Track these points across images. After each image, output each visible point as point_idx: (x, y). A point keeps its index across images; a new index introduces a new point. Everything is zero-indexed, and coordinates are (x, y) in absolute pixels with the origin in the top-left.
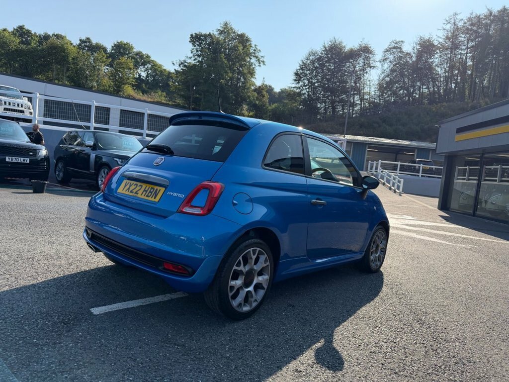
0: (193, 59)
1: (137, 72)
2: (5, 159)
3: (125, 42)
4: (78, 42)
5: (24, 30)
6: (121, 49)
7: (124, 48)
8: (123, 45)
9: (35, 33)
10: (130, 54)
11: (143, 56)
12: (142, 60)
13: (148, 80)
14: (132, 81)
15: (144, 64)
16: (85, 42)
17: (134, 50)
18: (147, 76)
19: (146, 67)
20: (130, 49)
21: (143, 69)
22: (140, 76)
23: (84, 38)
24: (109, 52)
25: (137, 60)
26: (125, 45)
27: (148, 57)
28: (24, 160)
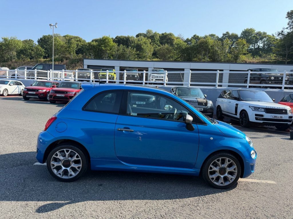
0: (289, 28)
1: (257, 45)
2: (136, 103)
3: (249, 28)
4: (222, 36)
5: (196, 37)
6: (247, 33)
7: (249, 32)
8: (248, 31)
9: (201, 37)
10: (252, 34)
11: (261, 34)
12: (261, 36)
13: (264, 48)
14: (245, 52)
15: (261, 39)
16: (226, 35)
17: (255, 32)
18: (264, 46)
19: (263, 40)
20: (252, 32)
21: (261, 42)
22: (259, 46)
23: (225, 33)
24: (239, 37)
25: (256, 37)
26: (249, 30)
27: (265, 33)
28: (143, 103)
